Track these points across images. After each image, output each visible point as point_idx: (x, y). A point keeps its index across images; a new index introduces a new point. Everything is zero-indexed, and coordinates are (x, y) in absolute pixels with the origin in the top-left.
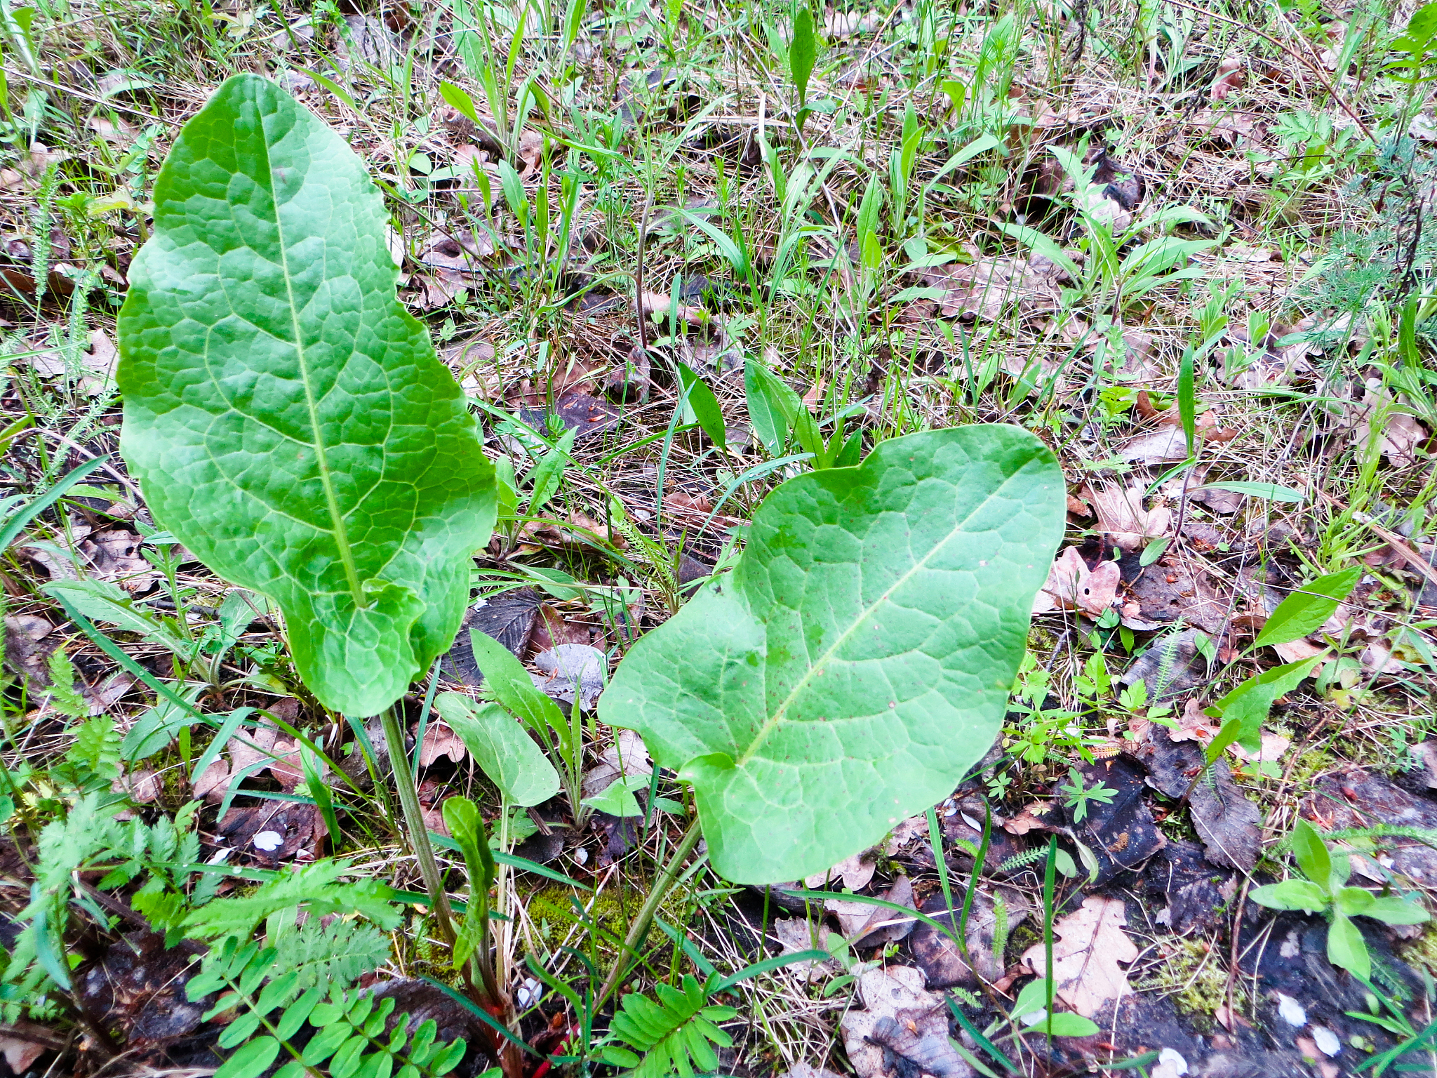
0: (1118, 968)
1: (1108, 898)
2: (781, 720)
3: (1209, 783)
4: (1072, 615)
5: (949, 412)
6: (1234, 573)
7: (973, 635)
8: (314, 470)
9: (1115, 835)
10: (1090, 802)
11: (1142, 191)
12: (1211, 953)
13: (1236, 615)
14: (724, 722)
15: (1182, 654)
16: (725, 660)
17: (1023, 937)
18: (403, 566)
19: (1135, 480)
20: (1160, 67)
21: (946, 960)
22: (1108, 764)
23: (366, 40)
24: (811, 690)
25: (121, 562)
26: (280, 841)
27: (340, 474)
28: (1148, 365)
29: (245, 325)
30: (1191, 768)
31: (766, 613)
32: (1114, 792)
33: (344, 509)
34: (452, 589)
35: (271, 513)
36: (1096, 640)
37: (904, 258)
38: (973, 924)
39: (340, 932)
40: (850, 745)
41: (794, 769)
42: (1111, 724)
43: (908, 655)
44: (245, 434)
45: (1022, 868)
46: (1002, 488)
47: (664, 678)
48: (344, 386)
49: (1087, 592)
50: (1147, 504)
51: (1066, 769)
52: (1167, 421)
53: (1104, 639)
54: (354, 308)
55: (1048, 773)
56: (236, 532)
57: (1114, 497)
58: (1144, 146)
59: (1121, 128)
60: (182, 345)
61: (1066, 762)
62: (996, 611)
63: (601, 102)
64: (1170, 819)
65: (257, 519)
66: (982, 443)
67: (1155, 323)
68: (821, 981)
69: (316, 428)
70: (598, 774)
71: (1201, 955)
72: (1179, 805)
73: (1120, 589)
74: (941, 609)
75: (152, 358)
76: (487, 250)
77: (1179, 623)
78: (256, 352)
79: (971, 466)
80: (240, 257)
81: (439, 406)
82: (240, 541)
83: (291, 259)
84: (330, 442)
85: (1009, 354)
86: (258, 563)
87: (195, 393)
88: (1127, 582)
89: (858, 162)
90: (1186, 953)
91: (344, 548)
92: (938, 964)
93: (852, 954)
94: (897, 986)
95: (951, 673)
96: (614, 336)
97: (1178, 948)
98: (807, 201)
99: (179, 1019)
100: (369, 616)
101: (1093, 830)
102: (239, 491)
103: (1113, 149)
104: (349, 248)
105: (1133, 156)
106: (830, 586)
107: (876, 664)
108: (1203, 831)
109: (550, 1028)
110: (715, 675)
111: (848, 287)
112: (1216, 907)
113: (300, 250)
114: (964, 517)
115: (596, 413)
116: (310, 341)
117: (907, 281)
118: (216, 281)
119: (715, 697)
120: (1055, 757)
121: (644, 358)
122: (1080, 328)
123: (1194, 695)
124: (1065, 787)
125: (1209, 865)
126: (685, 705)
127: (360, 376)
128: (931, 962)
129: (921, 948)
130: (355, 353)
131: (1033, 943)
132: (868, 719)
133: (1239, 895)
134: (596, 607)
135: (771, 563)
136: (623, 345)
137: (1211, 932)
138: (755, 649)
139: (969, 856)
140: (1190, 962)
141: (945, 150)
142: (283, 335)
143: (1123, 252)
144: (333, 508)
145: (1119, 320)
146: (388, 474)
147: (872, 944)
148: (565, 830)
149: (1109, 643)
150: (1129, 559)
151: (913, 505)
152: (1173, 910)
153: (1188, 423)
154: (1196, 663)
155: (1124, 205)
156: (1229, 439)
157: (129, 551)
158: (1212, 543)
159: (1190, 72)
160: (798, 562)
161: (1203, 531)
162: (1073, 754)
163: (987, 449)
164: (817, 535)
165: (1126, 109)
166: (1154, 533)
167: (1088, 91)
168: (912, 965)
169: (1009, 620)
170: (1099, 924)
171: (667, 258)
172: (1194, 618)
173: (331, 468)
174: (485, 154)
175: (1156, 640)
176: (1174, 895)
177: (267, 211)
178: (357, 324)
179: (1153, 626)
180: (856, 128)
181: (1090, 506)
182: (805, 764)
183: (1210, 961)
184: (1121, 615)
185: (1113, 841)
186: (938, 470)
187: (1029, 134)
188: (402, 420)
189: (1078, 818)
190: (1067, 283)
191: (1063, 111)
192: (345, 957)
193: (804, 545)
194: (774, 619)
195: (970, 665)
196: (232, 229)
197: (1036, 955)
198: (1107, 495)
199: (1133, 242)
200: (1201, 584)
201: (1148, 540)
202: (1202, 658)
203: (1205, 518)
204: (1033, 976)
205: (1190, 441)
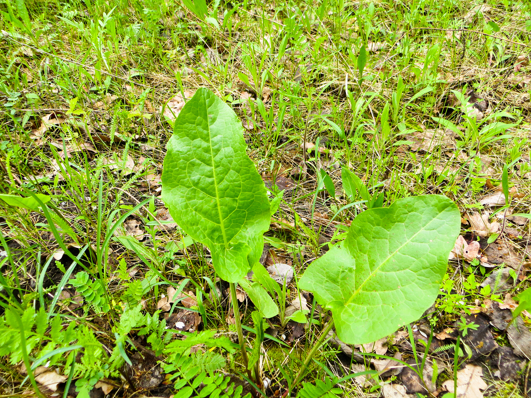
0: (479, 391)
1: (475, 365)
2: (360, 291)
3: (515, 325)
4: (461, 260)
5: (414, 186)
6: (524, 247)
7: (428, 265)
8: (216, 205)
9: (478, 342)
10: (469, 329)
11: (487, 105)
12: (516, 389)
13: (525, 263)
14: (340, 291)
15: (504, 276)
16: (341, 270)
17: (443, 377)
18: (241, 236)
19: (485, 211)
20: (494, 59)
21: (414, 384)
22: (475, 316)
23: (211, 57)
24: (371, 281)
25: (134, 230)
26: (184, 326)
27: (224, 207)
28: (490, 169)
29: (198, 161)
30: (508, 319)
31: (355, 255)
32: (478, 326)
33: (224, 218)
34: (257, 244)
35: (203, 219)
36: (470, 270)
37: (397, 130)
38: (424, 371)
39: (209, 355)
40: (384, 300)
41: (365, 307)
42: (477, 301)
43: (405, 270)
44: (196, 194)
45: (443, 352)
46: (438, 216)
47: (320, 275)
48: (227, 180)
49: (467, 252)
50: (490, 221)
51: (460, 317)
52: (498, 190)
53: (473, 270)
54: (231, 157)
55: (452, 318)
56: (194, 225)
57: (477, 218)
58: (488, 89)
59: (479, 82)
60: (180, 168)
61: (459, 314)
62: (436, 257)
63: (289, 76)
64: (500, 337)
65: (199, 220)
66: (431, 201)
67: (493, 153)
68: (368, 387)
69: (217, 192)
70: (290, 309)
71: (512, 389)
72: (503, 333)
73: (480, 251)
74: (417, 256)
75: (172, 171)
76: (251, 127)
77: (503, 265)
78: (201, 170)
79: (427, 208)
80: (198, 141)
81: (256, 186)
82: (195, 227)
83: (212, 142)
84: (221, 197)
85: (437, 165)
86: (200, 234)
87: (183, 182)
88: (482, 249)
89: (380, 96)
90: (506, 388)
91: (223, 230)
92: (411, 385)
93: (380, 379)
94: (396, 391)
95: (420, 277)
96: (294, 157)
97: (503, 386)
98: (363, 111)
99: (153, 382)
100: (230, 251)
101: (470, 339)
102: (194, 212)
103: (476, 90)
104: (231, 139)
105: (484, 92)
106: (378, 247)
107: (393, 273)
108: (513, 343)
109: (274, 395)
110: (338, 275)
111: (377, 141)
112: (518, 372)
113: (215, 139)
114: (425, 225)
115: (288, 184)
116: (217, 167)
117: (398, 138)
118: (190, 148)
119: (338, 282)
120: (455, 312)
121: (305, 165)
122: (464, 155)
123: (509, 292)
124: (459, 323)
125: (515, 356)
126: (327, 284)
127: (232, 177)
128: (408, 384)
129: (405, 378)
130: (231, 170)
131: (447, 380)
132: (391, 292)
133: (527, 367)
134: (289, 251)
135: (358, 238)
136: (298, 160)
137: (516, 381)
138: (351, 267)
139: (423, 346)
140: (508, 391)
141: (412, 92)
142: (209, 165)
143: (480, 128)
144: (221, 217)
145: (479, 152)
146: (239, 207)
147: (386, 375)
148: (278, 327)
149: (475, 271)
150: (483, 241)
151: (407, 221)
152: (501, 371)
153: (506, 191)
154: (510, 280)
155: (481, 110)
156: (522, 197)
157: (136, 227)
158: (516, 236)
159: (506, 60)
160: (367, 238)
161: (512, 231)
162: (463, 311)
163: (433, 203)
164: (374, 230)
165: (480, 76)
166: (493, 231)
167: (466, 69)
168: (401, 384)
169: (440, 260)
170: (472, 375)
171: (313, 130)
172: (509, 263)
173: (221, 205)
174: (250, 95)
175: (494, 271)
176: (501, 366)
177: (206, 128)
178: (232, 162)
179: (493, 266)
180: (380, 84)
181: (468, 221)
182: (369, 306)
183: (516, 391)
184: (480, 261)
185: (477, 344)
186: (416, 210)
187: (444, 85)
188: (244, 191)
189: (464, 335)
190: (459, 139)
191: (457, 77)
192: (210, 363)
193: (369, 233)
194: (358, 257)
195: (427, 275)
196: (196, 133)
197: (449, 384)
198: (474, 217)
199: (484, 124)
200: (511, 251)
201: (491, 234)
202: (512, 278)
203: (513, 226)
204: (447, 391)
205: (507, 198)
